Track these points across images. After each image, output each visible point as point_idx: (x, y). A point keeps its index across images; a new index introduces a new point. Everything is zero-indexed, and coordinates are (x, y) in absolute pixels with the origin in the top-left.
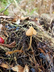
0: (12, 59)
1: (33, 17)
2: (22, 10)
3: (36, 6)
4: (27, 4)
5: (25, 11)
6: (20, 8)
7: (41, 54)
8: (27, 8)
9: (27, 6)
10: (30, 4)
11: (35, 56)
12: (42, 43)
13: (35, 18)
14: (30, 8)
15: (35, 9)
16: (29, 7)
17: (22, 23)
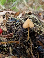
0: (7, 49)
1: (37, 13)
2: (30, 7)
3: (42, 4)
4: (34, 2)
5: (32, 8)
6: (28, 6)
7: (39, 47)
8: (34, 6)
9: (34, 4)
10: (36, 2)
11: (33, 48)
12: (42, 36)
13: (39, 13)
14: (36, 6)
15: (41, 6)
16: (36, 4)
17: (23, 16)
